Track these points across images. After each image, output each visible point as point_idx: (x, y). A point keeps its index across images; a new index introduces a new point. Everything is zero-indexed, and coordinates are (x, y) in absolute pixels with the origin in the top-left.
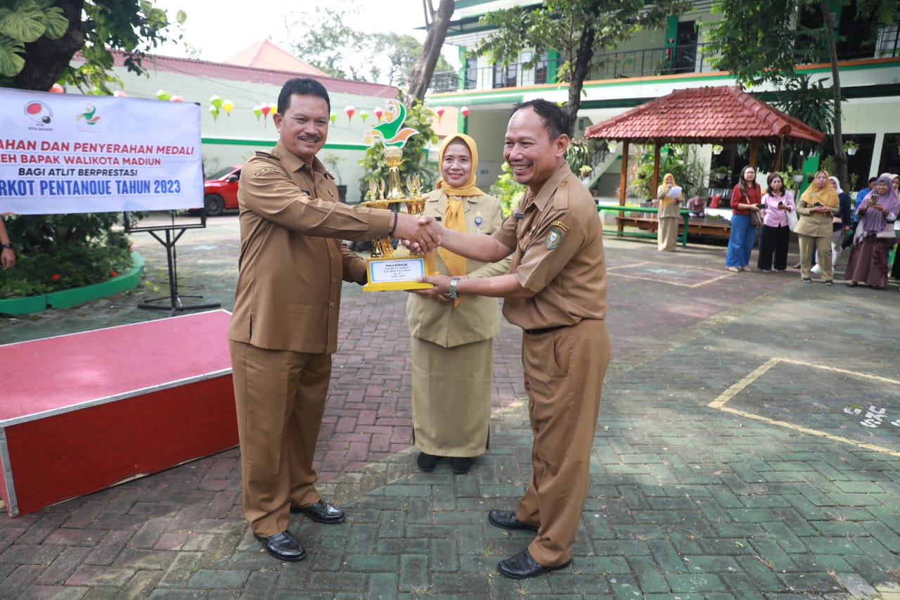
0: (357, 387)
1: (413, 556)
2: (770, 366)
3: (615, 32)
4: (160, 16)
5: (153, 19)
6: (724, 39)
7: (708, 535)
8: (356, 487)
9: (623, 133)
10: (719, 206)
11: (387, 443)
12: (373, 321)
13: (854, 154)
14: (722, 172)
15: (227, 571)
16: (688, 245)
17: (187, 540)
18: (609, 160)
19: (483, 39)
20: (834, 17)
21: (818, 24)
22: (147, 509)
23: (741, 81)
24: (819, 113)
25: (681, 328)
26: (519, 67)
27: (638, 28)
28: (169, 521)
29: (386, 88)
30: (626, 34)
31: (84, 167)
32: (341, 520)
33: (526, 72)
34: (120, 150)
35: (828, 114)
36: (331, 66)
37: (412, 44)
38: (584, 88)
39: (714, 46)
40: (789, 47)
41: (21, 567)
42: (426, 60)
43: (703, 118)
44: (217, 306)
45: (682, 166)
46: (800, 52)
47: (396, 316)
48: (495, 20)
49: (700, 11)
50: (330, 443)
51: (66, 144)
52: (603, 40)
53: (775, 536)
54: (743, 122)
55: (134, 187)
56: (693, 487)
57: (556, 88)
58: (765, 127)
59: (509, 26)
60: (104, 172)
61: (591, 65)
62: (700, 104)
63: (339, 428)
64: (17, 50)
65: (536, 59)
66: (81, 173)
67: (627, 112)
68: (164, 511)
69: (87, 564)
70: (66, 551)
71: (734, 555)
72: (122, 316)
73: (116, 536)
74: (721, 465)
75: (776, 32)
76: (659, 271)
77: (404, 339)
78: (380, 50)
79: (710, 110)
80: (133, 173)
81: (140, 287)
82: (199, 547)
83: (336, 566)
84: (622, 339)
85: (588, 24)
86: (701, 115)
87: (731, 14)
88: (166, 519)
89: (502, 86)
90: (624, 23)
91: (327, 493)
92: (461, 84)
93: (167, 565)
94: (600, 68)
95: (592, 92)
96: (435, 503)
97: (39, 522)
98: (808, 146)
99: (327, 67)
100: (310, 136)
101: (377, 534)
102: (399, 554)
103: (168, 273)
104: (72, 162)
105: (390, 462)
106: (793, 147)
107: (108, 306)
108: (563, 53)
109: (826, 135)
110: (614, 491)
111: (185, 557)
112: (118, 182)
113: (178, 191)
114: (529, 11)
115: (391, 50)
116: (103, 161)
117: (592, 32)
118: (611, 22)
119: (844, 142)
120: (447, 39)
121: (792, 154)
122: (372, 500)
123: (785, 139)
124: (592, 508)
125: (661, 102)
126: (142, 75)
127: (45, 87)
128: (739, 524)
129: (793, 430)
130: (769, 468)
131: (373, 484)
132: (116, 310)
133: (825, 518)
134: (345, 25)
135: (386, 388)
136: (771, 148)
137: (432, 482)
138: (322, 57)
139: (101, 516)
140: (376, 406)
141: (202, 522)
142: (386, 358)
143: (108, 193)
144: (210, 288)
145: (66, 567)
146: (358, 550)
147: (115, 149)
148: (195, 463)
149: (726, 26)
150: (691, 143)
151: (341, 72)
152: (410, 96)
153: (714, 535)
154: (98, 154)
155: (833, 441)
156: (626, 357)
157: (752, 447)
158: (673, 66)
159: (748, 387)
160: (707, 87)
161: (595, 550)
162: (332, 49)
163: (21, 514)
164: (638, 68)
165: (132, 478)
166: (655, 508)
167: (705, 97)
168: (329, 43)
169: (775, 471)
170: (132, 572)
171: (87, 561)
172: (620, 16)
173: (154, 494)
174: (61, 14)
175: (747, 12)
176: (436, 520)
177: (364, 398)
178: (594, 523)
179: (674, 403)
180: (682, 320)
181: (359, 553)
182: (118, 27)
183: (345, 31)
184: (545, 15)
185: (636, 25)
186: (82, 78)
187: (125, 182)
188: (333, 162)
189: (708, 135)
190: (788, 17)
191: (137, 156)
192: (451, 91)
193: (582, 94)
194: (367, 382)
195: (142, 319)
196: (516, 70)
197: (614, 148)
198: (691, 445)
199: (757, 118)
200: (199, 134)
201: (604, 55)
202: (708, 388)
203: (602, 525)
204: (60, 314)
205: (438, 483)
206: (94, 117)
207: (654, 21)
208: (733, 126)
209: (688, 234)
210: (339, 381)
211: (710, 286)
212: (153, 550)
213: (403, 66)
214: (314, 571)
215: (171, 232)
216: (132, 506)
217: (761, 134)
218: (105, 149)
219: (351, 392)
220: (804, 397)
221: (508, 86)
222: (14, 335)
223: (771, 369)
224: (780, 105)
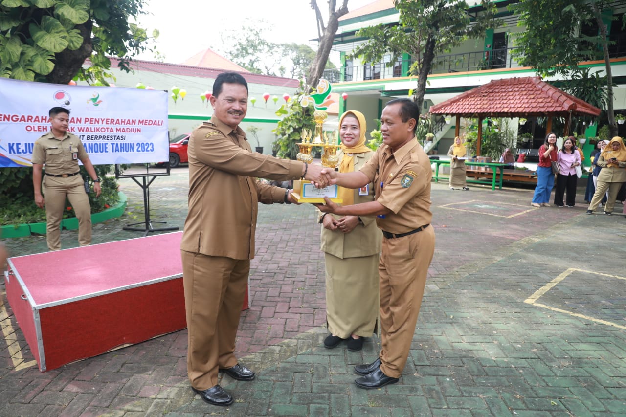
0: (274, 286)
1: (318, 406)
2: (568, 274)
3: (450, 41)
4: (142, 33)
5: (137, 35)
6: (527, 44)
7: (530, 395)
8: (276, 356)
9: (456, 110)
10: (524, 161)
11: (297, 326)
12: (284, 241)
13: (622, 123)
14: (527, 137)
15: (188, 414)
16: (503, 188)
17: (160, 391)
18: (445, 129)
19: (358, 47)
20: (606, 28)
21: (594, 34)
22: (132, 369)
23: (540, 73)
24: (596, 95)
25: (501, 247)
26: (382, 66)
27: (465, 38)
28: (148, 377)
29: (290, 80)
30: (457, 42)
31: (90, 134)
32: (252, 378)
33: (387, 69)
34: (115, 123)
35: (603, 96)
36: (252, 66)
37: (307, 51)
38: (428, 80)
39: (520, 49)
40: (574, 49)
41: (48, 407)
42: (319, 61)
43: (512, 99)
44: (177, 229)
45: (498, 133)
46: (582, 53)
47: (299, 237)
48: (366, 34)
49: (509, 25)
50: (257, 325)
51: (79, 119)
52: (441, 46)
53: (580, 398)
54: (542, 102)
55: (123, 148)
56: (517, 360)
57: (409, 80)
58: (557, 105)
59: (375, 37)
60: (104, 138)
61: (433, 64)
62: (510, 90)
63: (263, 315)
64: (50, 58)
65: (395, 60)
66: (88, 138)
67: (459, 96)
68: (144, 370)
69: (93, 406)
70: (78, 396)
71: (550, 411)
72: (113, 235)
73: (111, 387)
74: (536, 345)
75: (564, 39)
76: (483, 207)
77: (307, 253)
78: (285, 55)
79: (517, 93)
80: (123, 138)
81: (124, 215)
82: (168, 396)
83: (264, 412)
84: (459, 254)
85: (431, 35)
86: (511, 98)
87: (531, 27)
88: (145, 376)
89: (370, 78)
90: (456, 35)
91: (256, 360)
92: (342, 77)
93: (147, 408)
94: (439, 66)
95: (434, 82)
96: (332, 368)
97: (59, 376)
98: (589, 118)
99: (250, 67)
100: (236, 111)
101: (292, 389)
102: (308, 404)
103: (144, 206)
104: (83, 131)
105: (299, 339)
106: (578, 119)
107: (103, 228)
108: (413, 56)
109: (602, 110)
110: (459, 362)
111: (158, 403)
112: (113, 144)
113: (152, 150)
114: (390, 28)
115: (294, 55)
116: (103, 130)
117: (434, 41)
118: (447, 34)
119: (615, 115)
120: (333, 46)
121: (577, 124)
122: (288, 365)
123: (572, 113)
124: (444, 374)
125: (483, 88)
126: (130, 72)
127: (67, 82)
128: (553, 388)
129: (588, 320)
130: (572, 348)
131: (288, 354)
132: (108, 231)
133: (618, 386)
134: (262, 39)
135: (295, 287)
136: (562, 120)
137: (329, 353)
138: (246, 60)
139: (101, 372)
140: (288, 300)
141: (170, 379)
142: (294, 266)
143: (106, 151)
144: (171, 217)
145: (78, 407)
146: (279, 401)
147: (111, 122)
148: (164, 337)
149: (528, 36)
150: (504, 117)
151: (259, 70)
152: (308, 86)
153: (534, 395)
154: (100, 125)
155: (620, 329)
156: (463, 266)
157: (558, 332)
158: (490, 64)
159: (552, 289)
160: (515, 78)
161: (448, 404)
162: (253, 55)
163: (48, 369)
164: (466, 65)
165: (121, 347)
166: (489, 374)
167: (514, 84)
168: (250, 51)
169: (576, 350)
170: (122, 412)
171: (92, 403)
172: (453, 30)
173: (137, 358)
174: (79, 33)
175: (543, 25)
176: (333, 380)
177: (280, 294)
178: (446, 385)
179: (499, 300)
180: (502, 241)
181: (280, 403)
182: (114, 42)
183: (262, 43)
184: (400, 30)
185: (464, 36)
186: (89, 75)
187: (117, 144)
188: (254, 131)
189: (516, 111)
190: (573, 28)
191: (126, 126)
192: (335, 82)
193: (427, 83)
194: (282, 282)
195: (126, 237)
196: (380, 67)
197: (449, 120)
198: (513, 330)
199: (552, 99)
200: (167, 112)
201: (442, 57)
202: (523, 289)
203: (451, 386)
204: (71, 233)
205: (334, 354)
206: (98, 100)
207: (477, 33)
208: (534, 105)
209: (503, 180)
210: (262, 282)
211: (521, 217)
212: (137, 397)
213: (301, 66)
214: (249, 415)
215: (146, 178)
216: (122, 366)
217: (555, 110)
218: (105, 122)
219: (270, 289)
220: (594, 297)
221: (374, 78)
222: (41, 247)
223: (568, 276)
224: (567, 89)
